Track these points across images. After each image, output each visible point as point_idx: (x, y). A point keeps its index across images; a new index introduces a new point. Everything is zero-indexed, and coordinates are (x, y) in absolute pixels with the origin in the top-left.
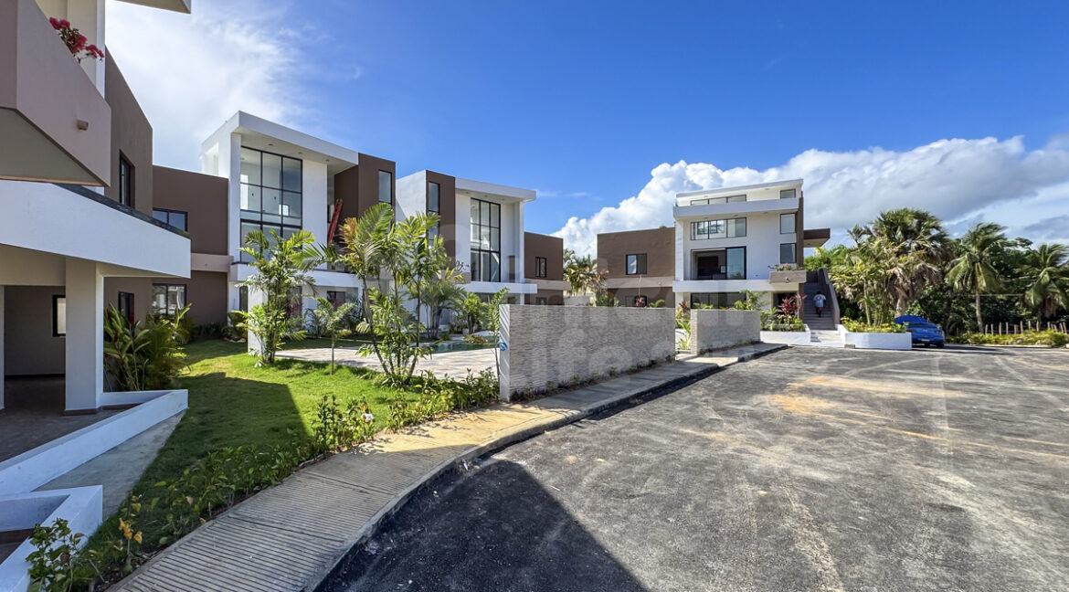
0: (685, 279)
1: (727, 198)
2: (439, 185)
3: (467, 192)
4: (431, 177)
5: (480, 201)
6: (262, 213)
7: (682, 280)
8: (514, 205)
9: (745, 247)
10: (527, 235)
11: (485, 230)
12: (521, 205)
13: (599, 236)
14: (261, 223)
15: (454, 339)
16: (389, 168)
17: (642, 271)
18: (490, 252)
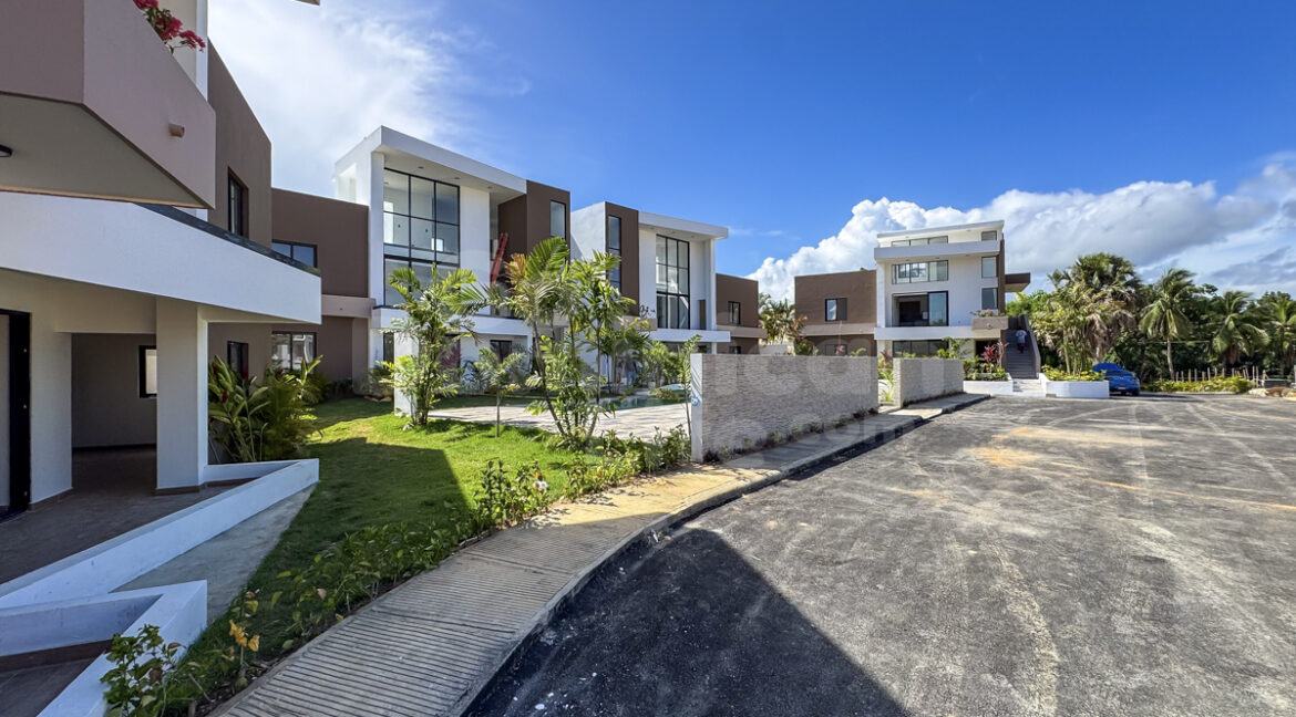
0: (887, 326)
1: (929, 239)
2: (620, 219)
3: (652, 228)
4: (611, 209)
5: (667, 238)
6: (411, 247)
7: (883, 326)
8: (705, 243)
9: (947, 292)
10: (719, 277)
11: (672, 271)
12: (712, 243)
13: (798, 279)
14: (410, 259)
15: (638, 393)
16: (563, 198)
17: (843, 316)
18: (678, 295)
